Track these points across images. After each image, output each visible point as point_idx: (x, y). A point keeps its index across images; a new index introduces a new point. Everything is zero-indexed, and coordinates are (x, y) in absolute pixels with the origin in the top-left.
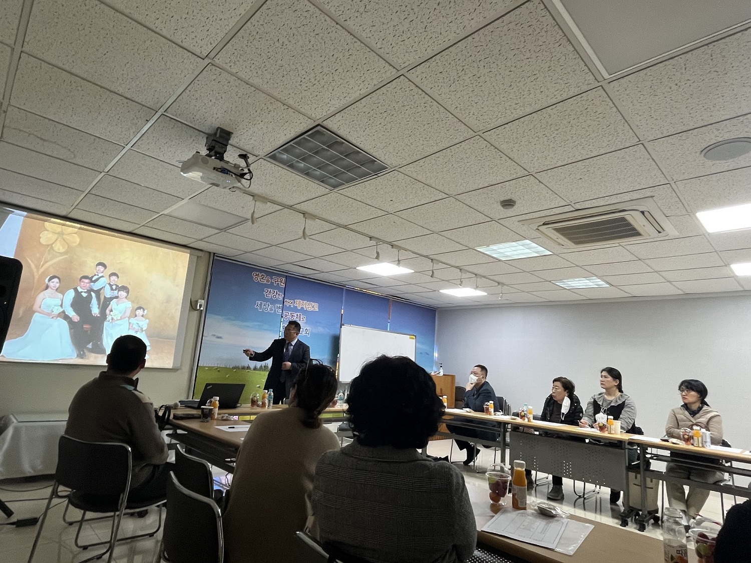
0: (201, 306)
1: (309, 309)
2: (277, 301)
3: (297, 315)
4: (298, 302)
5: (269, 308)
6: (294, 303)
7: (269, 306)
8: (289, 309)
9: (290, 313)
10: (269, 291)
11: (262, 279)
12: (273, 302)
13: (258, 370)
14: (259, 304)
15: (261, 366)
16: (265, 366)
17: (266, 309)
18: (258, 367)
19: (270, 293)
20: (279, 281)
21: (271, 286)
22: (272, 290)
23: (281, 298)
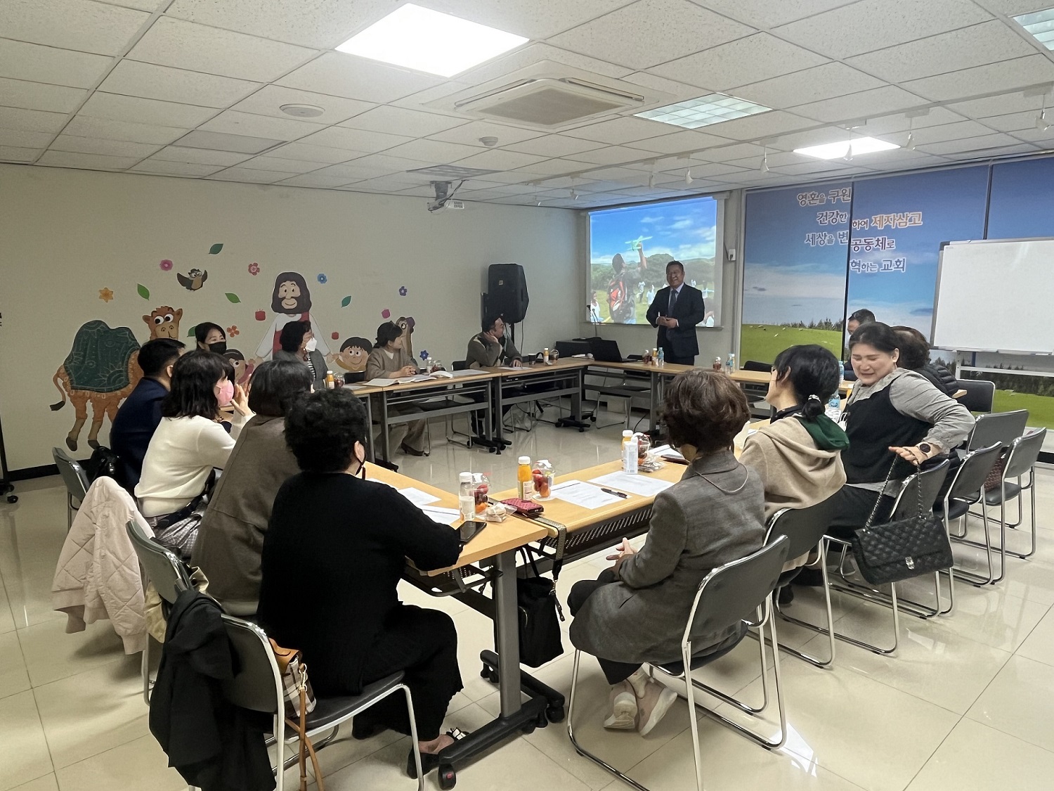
0: (732, 256)
1: (903, 226)
2: (839, 227)
3: (878, 240)
4: (878, 219)
5: (826, 239)
6: (871, 221)
7: (825, 236)
8: (863, 233)
9: (863, 240)
10: (825, 214)
11: (813, 199)
12: (832, 229)
13: (816, 328)
14: (810, 237)
15: (821, 323)
16: (826, 323)
17: (822, 242)
18: (816, 324)
19: (826, 218)
20: (840, 194)
21: (828, 206)
22: (828, 212)
23: (845, 220)
